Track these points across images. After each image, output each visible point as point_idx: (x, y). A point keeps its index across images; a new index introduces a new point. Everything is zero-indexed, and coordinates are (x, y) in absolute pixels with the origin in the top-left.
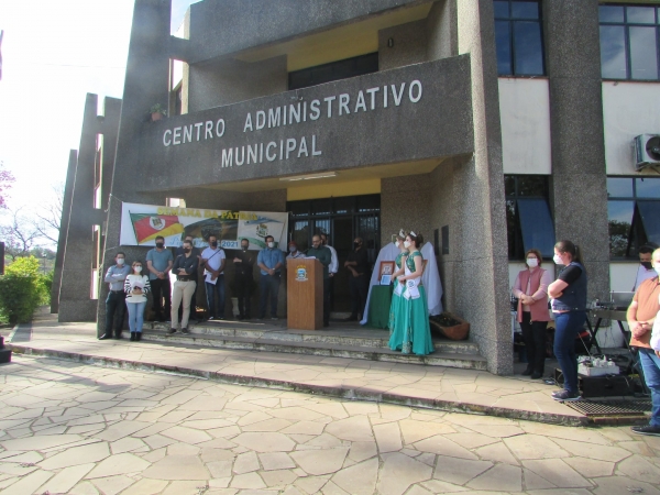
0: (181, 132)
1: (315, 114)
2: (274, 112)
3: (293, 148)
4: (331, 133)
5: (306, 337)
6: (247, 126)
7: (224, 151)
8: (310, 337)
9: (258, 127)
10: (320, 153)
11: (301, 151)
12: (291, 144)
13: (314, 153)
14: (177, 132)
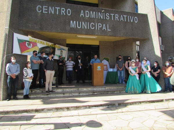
0: (48, 8)
1: (108, 18)
2: (93, 13)
3: (101, 27)
4: (113, 25)
5: (106, 88)
6: (81, 15)
7: (71, 22)
8: (108, 88)
9: (86, 16)
10: (110, 30)
11: (103, 28)
12: (100, 25)
13: (108, 30)
14: (45, 8)
